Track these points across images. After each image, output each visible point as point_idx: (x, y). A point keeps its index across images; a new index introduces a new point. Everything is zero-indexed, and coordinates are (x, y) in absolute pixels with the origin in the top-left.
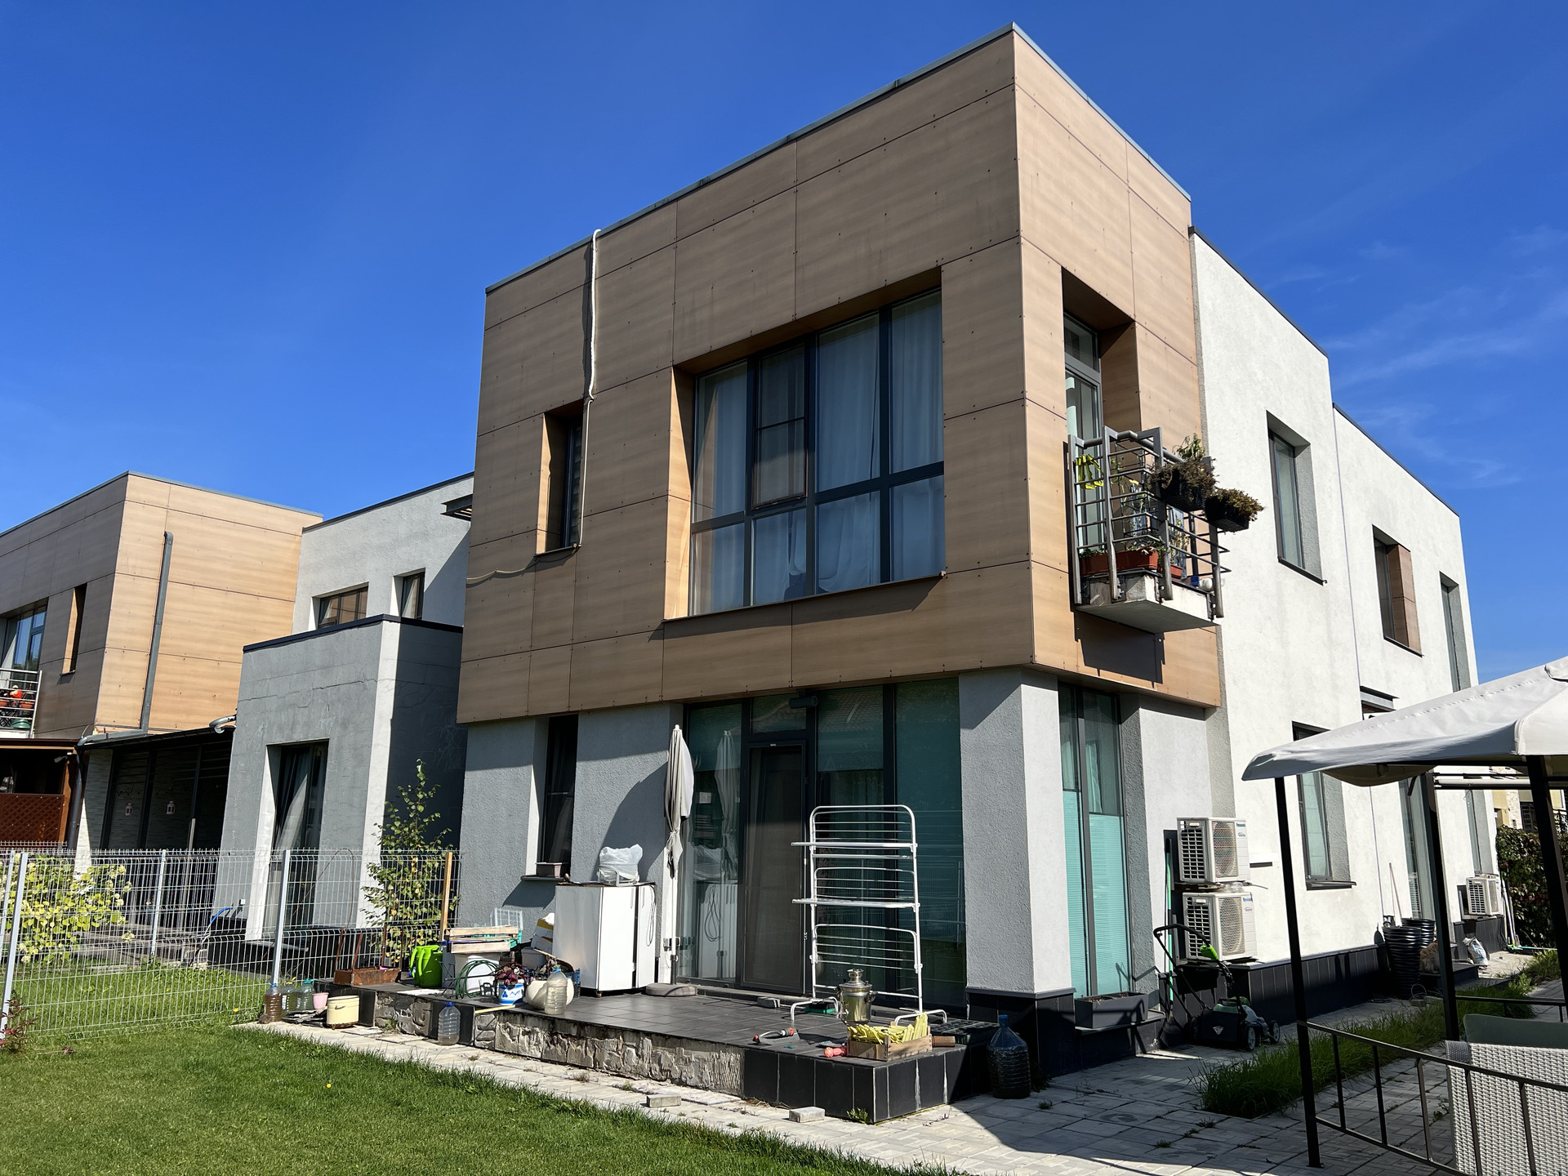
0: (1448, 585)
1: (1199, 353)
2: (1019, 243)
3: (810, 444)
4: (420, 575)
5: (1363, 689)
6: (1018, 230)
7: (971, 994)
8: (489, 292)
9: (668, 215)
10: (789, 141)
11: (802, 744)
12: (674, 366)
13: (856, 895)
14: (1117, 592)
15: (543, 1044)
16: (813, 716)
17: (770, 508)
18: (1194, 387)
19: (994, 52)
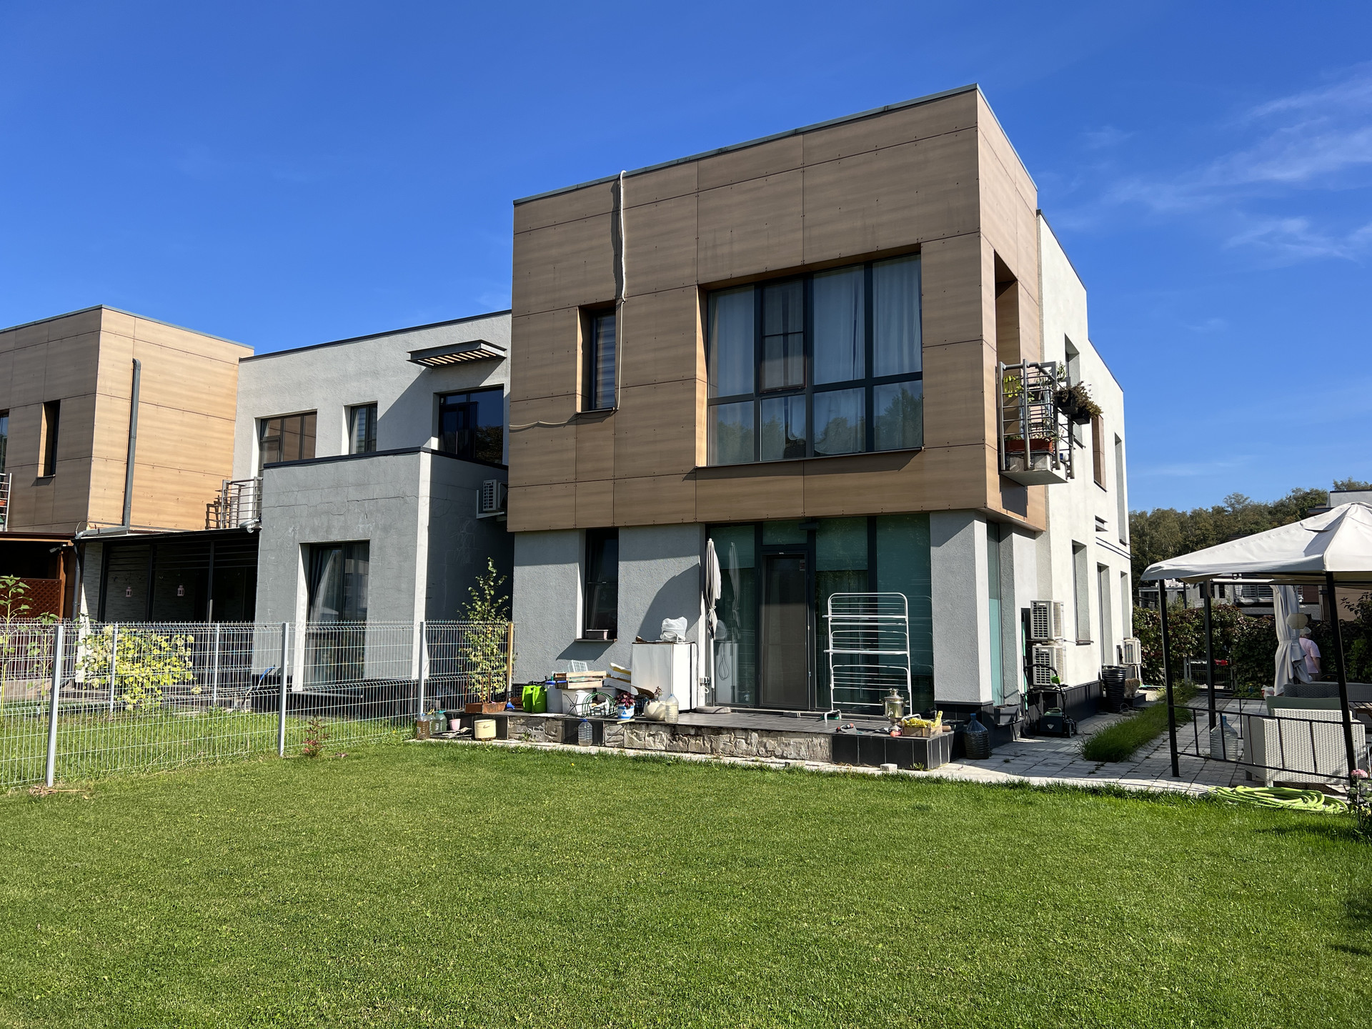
0: (1118, 441)
1: (1041, 298)
2: (979, 236)
3: (808, 351)
4: (372, 407)
5: (1097, 519)
6: (979, 228)
7: (937, 704)
8: (516, 204)
9: (691, 169)
10: (796, 133)
11: (806, 552)
12: (698, 285)
13: (857, 647)
14: (1029, 463)
15: (666, 741)
16: (812, 535)
17: (774, 393)
18: (1037, 320)
19: (961, 102)
